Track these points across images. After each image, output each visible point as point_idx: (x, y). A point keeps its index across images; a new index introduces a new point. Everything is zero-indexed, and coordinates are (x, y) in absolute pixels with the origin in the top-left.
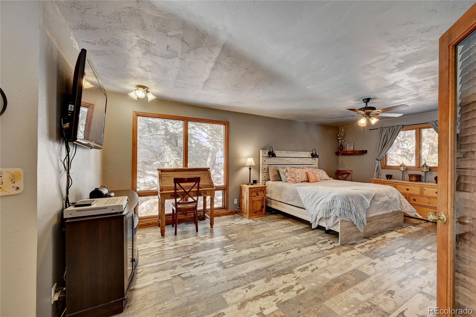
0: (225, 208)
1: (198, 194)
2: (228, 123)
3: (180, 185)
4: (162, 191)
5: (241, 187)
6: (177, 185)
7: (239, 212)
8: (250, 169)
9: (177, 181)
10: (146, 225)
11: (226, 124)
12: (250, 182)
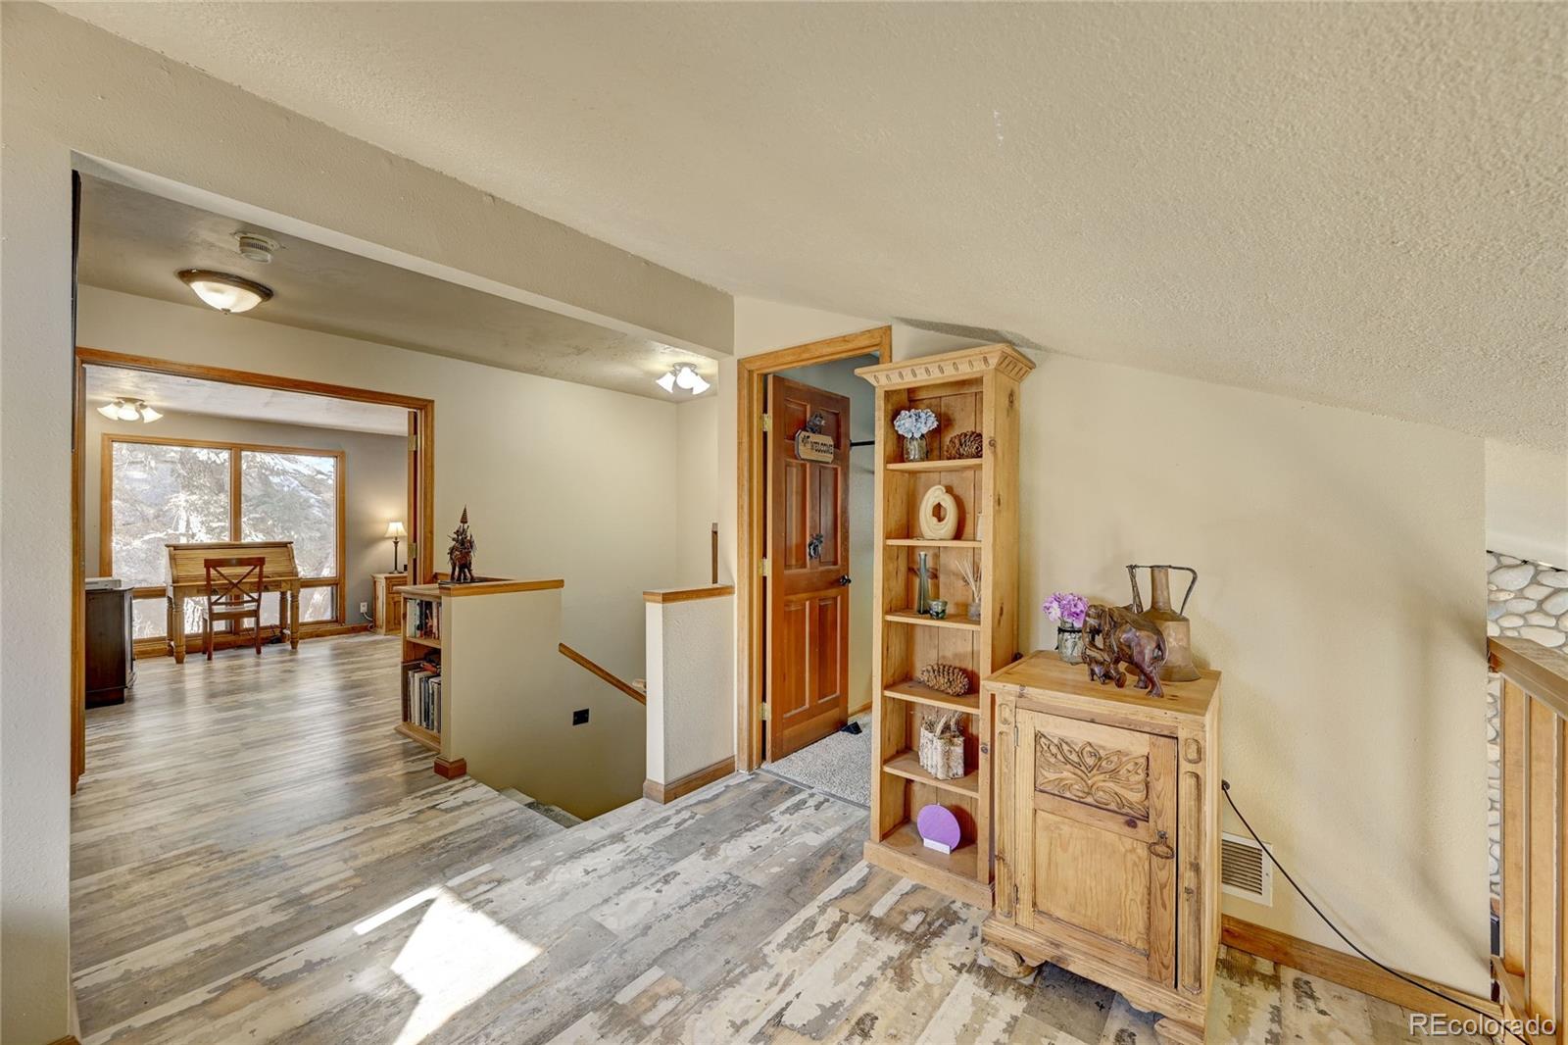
0: (336, 621)
1: (262, 586)
2: (343, 453)
3: (219, 572)
4: (178, 582)
5: (374, 578)
6: (212, 571)
7: (371, 627)
8: (396, 543)
9: (209, 564)
10: (149, 653)
11: (339, 456)
12: (396, 569)
